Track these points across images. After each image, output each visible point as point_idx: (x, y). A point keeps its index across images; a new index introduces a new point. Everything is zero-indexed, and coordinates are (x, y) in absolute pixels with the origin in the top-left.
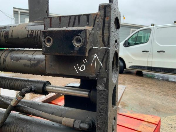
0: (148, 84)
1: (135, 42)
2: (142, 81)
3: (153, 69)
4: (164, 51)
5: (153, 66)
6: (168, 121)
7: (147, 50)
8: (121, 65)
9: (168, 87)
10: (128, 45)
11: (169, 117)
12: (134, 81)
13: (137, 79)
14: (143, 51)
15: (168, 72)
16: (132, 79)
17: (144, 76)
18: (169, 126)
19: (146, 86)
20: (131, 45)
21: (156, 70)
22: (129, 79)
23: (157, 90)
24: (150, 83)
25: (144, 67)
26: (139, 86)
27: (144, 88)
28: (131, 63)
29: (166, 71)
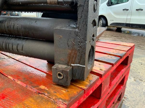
0: (125, 37)
1: (117, 2)
2: (120, 35)
3: (130, 26)
4: (142, 9)
5: (131, 23)
6: (139, 60)
7: (127, 9)
8: (103, 23)
9: (141, 40)
10: (111, 5)
11: (140, 58)
12: (113, 35)
13: (116, 34)
14: (123, 10)
15: (143, 28)
16: (112, 34)
17: (122, 32)
18: (139, 63)
19: (123, 38)
20: (114, 5)
21: (133, 26)
22: (109, 34)
23: (132, 41)
24: (127, 37)
25: (123, 24)
26: (117, 38)
27: (121, 40)
28: (112, 20)
29: (142, 27)
